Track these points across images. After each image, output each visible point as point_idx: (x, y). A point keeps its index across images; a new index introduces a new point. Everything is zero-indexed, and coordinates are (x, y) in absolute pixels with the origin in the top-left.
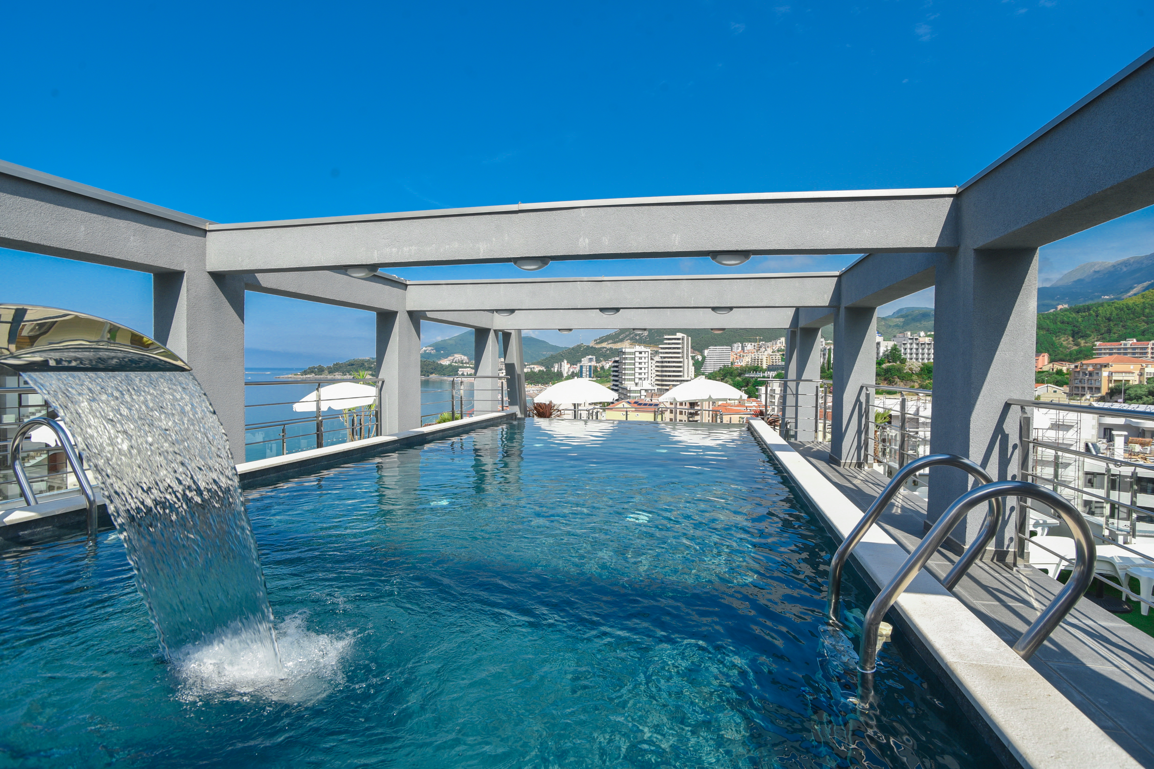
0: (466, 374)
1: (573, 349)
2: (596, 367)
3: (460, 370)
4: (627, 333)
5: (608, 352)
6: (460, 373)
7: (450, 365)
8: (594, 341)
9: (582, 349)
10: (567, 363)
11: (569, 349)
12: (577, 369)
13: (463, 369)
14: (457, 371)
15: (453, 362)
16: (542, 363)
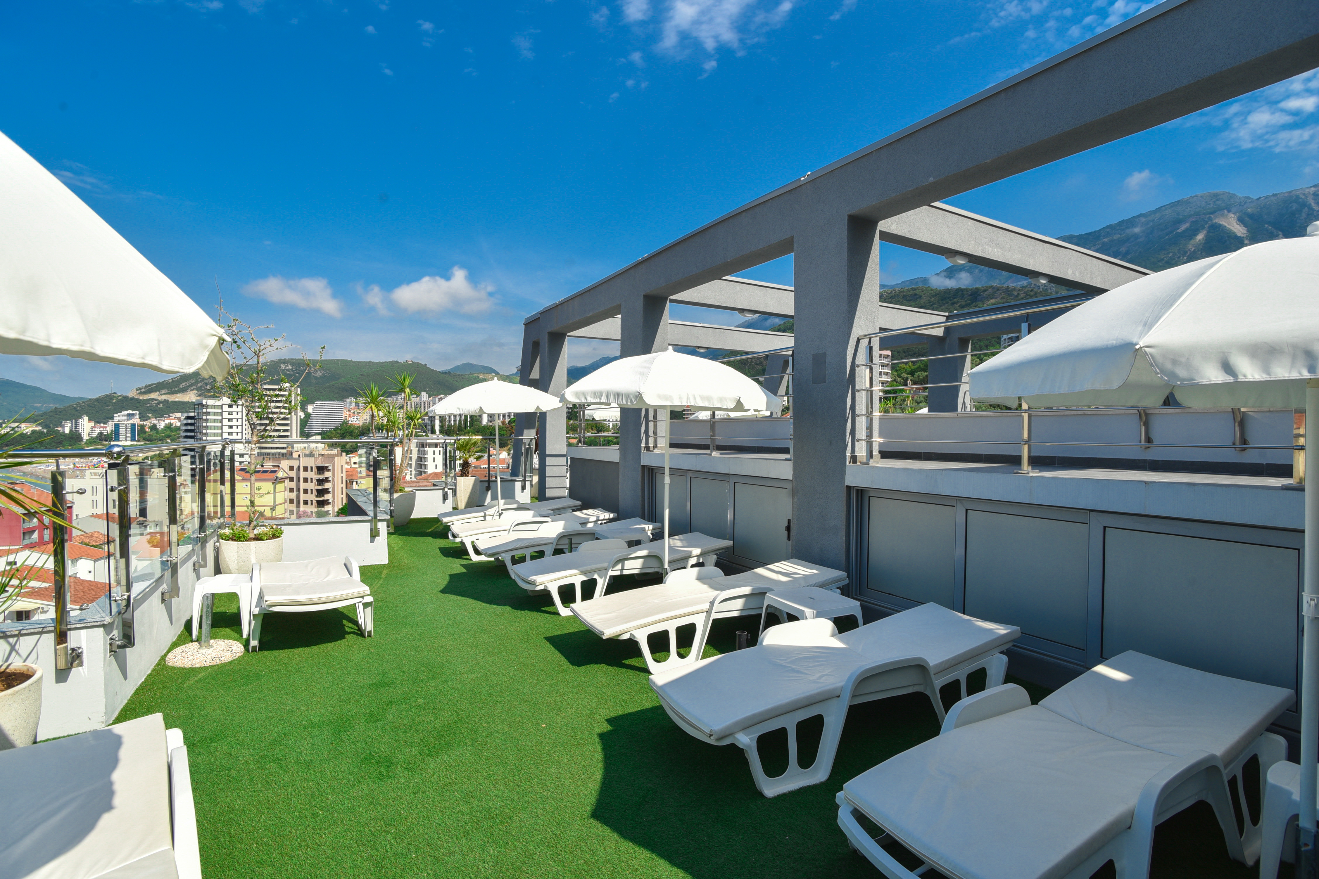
1: (98, 400)
2: (142, 427)
4: (192, 381)
5: (161, 405)
8: (137, 390)
9: (114, 401)
10: (90, 420)
11: (90, 400)
12: (108, 429)
16: (36, 421)
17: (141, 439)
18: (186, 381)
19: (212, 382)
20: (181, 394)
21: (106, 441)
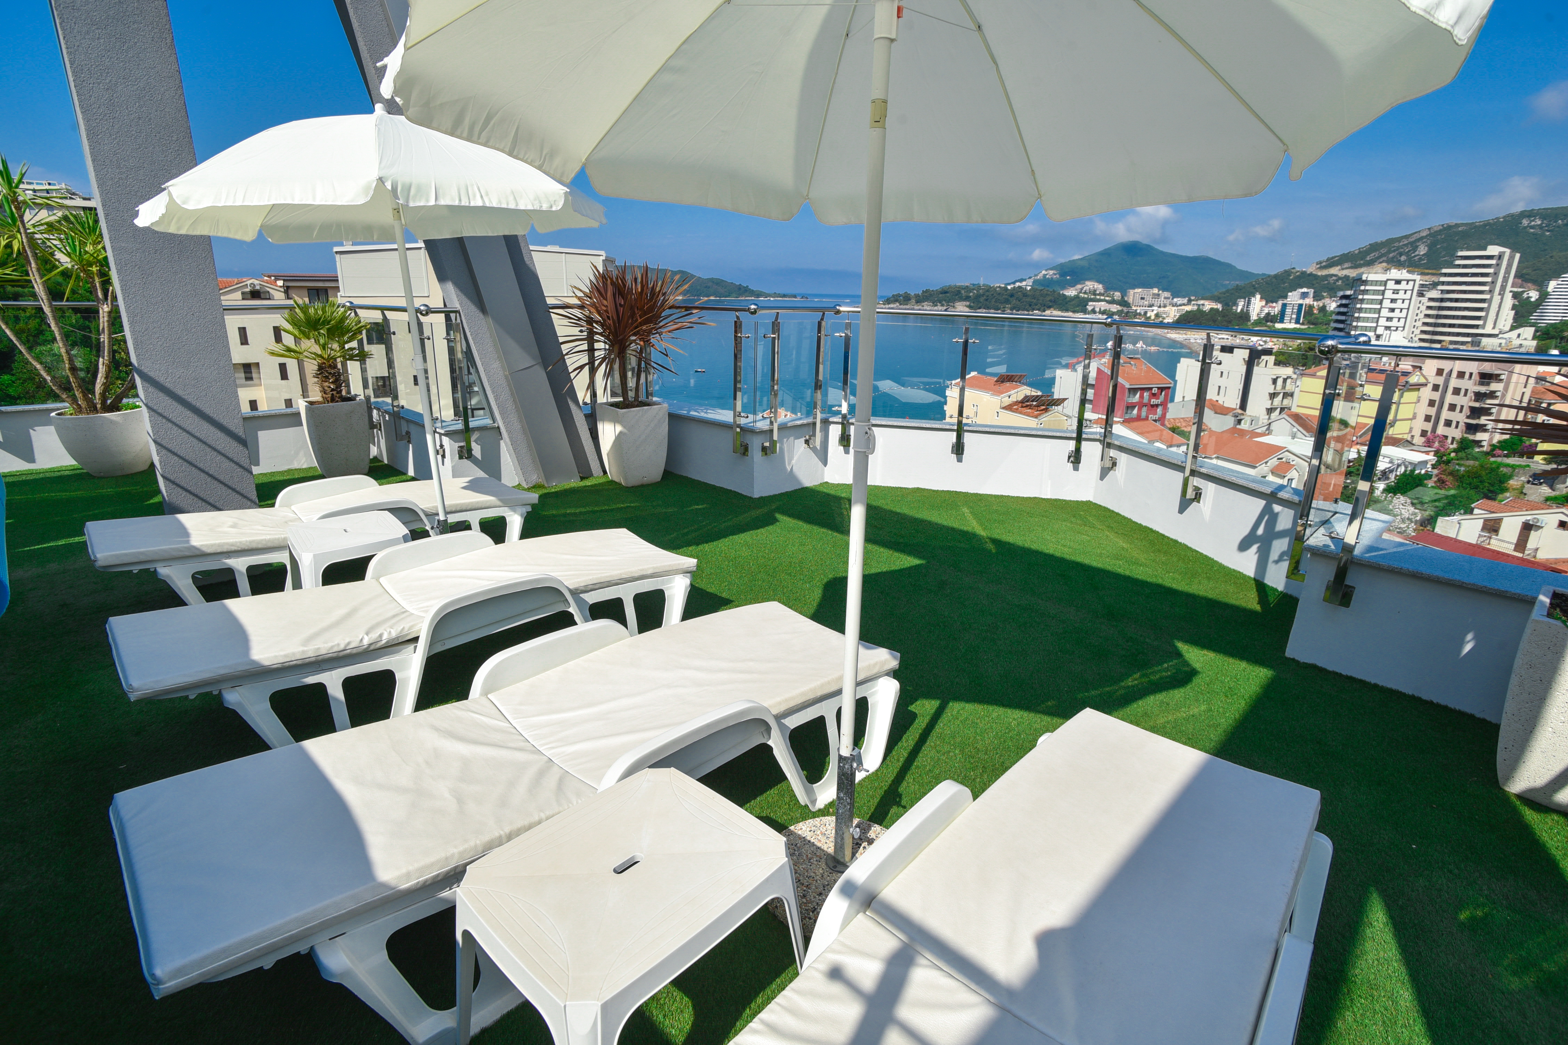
0: (1097, 310)
1: (1276, 276)
2: (1311, 307)
3: (1090, 303)
4: (1383, 251)
5: (1340, 283)
6: (1090, 308)
7: (1077, 297)
8: (1317, 264)
9: (1291, 278)
10: (1261, 298)
11: (1269, 276)
12: (1276, 309)
13: (1094, 303)
14: (1086, 306)
15: (1081, 292)
16: (1219, 298)
17: (1306, 322)
18: (1375, 250)
19: (1409, 251)
20: (1366, 268)
21: (1272, 322)
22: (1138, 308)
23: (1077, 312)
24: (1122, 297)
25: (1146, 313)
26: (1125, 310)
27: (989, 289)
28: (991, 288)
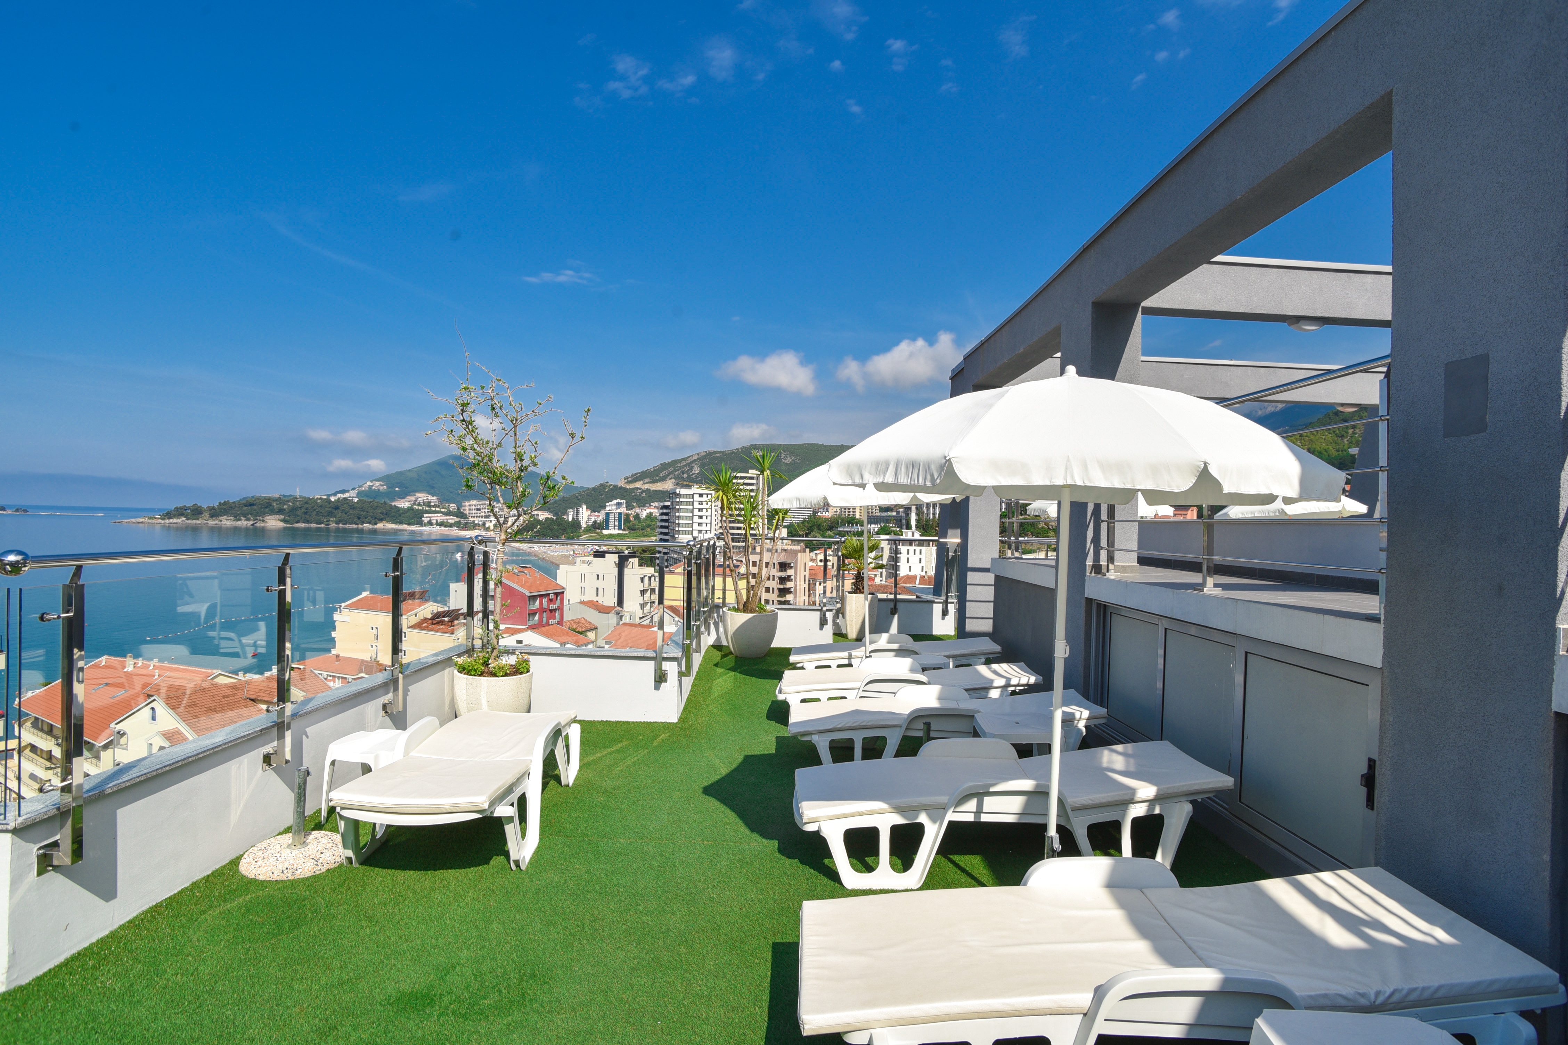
0: (434, 521)
1: (594, 489)
2: (627, 515)
3: (426, 515)
4: (671, 469)
5: (644, 495)
6: (426, 520)
7: (410, 509)
8: (625, 479)
9: (606, 490)
10: (587, 508)
11: (589, 489)
12: (601, 518)
13: (430, 515)
14: (421, 518)
15: (414, 504)
16: (549, 509)
17: (626, 528)
18: (665, 469)
19: (688, 470)
20: (661, 483)
21: (599, 529)
22: (475, 519)
23: (413, 524)
24: (458, 509)
25: (484, 524)
26: (463, 521)
27: (307, 501)
28: (310, 499)
